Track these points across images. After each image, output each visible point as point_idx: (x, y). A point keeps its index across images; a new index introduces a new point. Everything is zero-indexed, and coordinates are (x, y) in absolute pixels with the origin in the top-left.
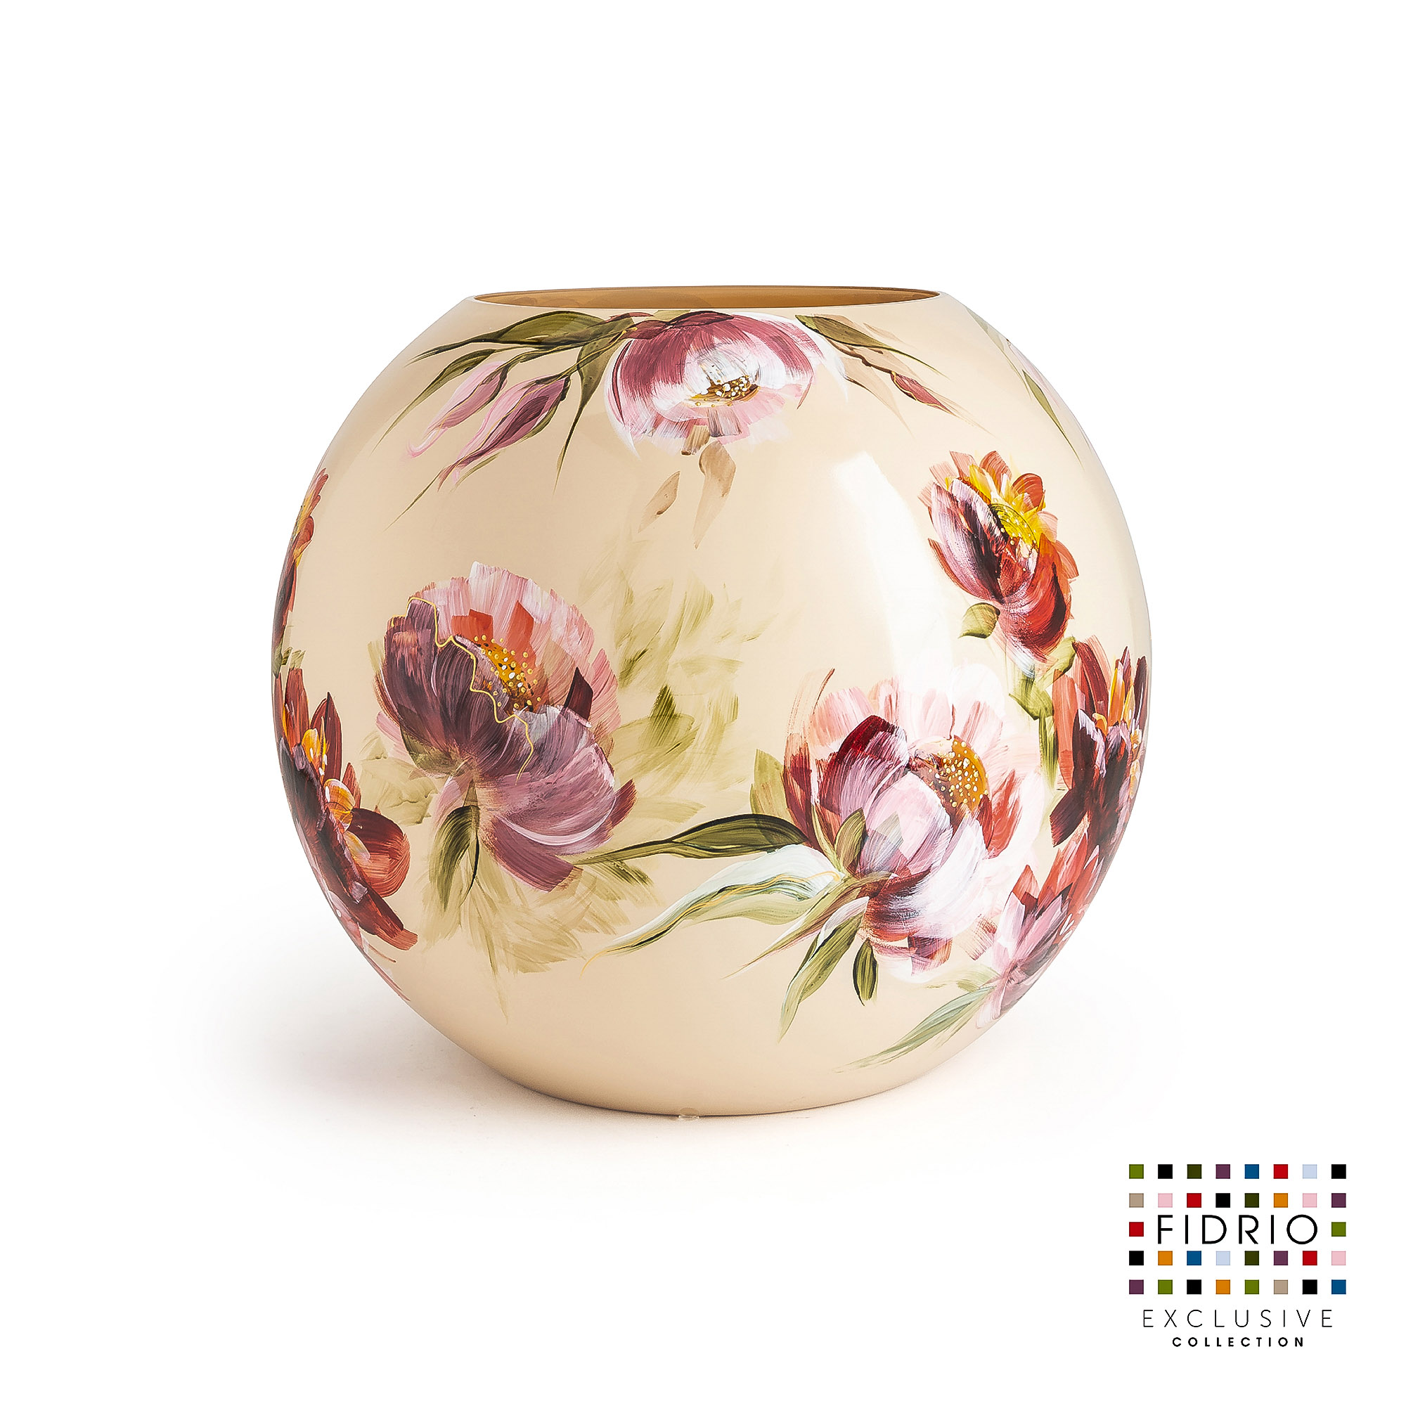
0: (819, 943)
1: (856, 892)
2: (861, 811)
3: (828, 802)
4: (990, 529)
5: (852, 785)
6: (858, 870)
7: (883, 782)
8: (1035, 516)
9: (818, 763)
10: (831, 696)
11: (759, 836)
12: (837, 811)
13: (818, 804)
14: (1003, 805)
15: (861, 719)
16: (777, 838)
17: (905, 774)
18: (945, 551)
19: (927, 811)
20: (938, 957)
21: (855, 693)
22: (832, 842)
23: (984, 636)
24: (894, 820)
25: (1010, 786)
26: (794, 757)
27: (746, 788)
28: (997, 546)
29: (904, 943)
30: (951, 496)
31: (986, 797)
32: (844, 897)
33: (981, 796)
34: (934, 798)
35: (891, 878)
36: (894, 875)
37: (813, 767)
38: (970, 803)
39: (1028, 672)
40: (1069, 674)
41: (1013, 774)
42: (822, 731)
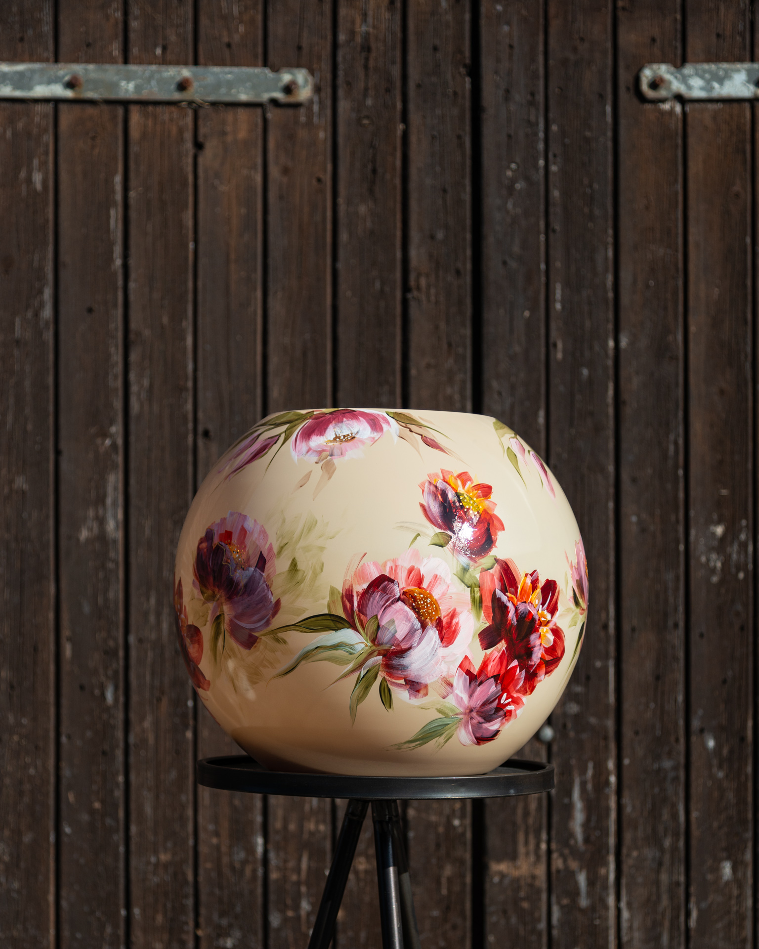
0: (362, 676)
1: (376, 653)
2: (376, 616)
3: (362, 609)
4: (454, 502)
5: (372, 603)
6: (376, 643)
7: (387, 604)
8: (483, 501)
9: (357, 593)
10: (364, 564)
11: (331, 624)
12: (365, 615)
13: (357, 611)
14: (450, 624)
15: (377, 575)
16: (339, 625)
17: (398, 601)
18: (427, 508)
19: (408, 619)
20: (422, 692)
21: (375, 564)
22: (364, 628)
23: (442, 546)
24: (392, 622)
25: (453, 615)
26: (346, 590)
27: (325, 602)
28: (456, 510)
29: (402, 682)
30: (436, 487)
31: (439, 618)
32: (370, 655)
33: (437, 617)
34: (412, 614)
35: (392, 648)
36: (393, 647)
37: (355, 594)
38: (431, 619)
39: (465, 565)
40: (491, 571)
41: (455, 610)
42: (359, 579)
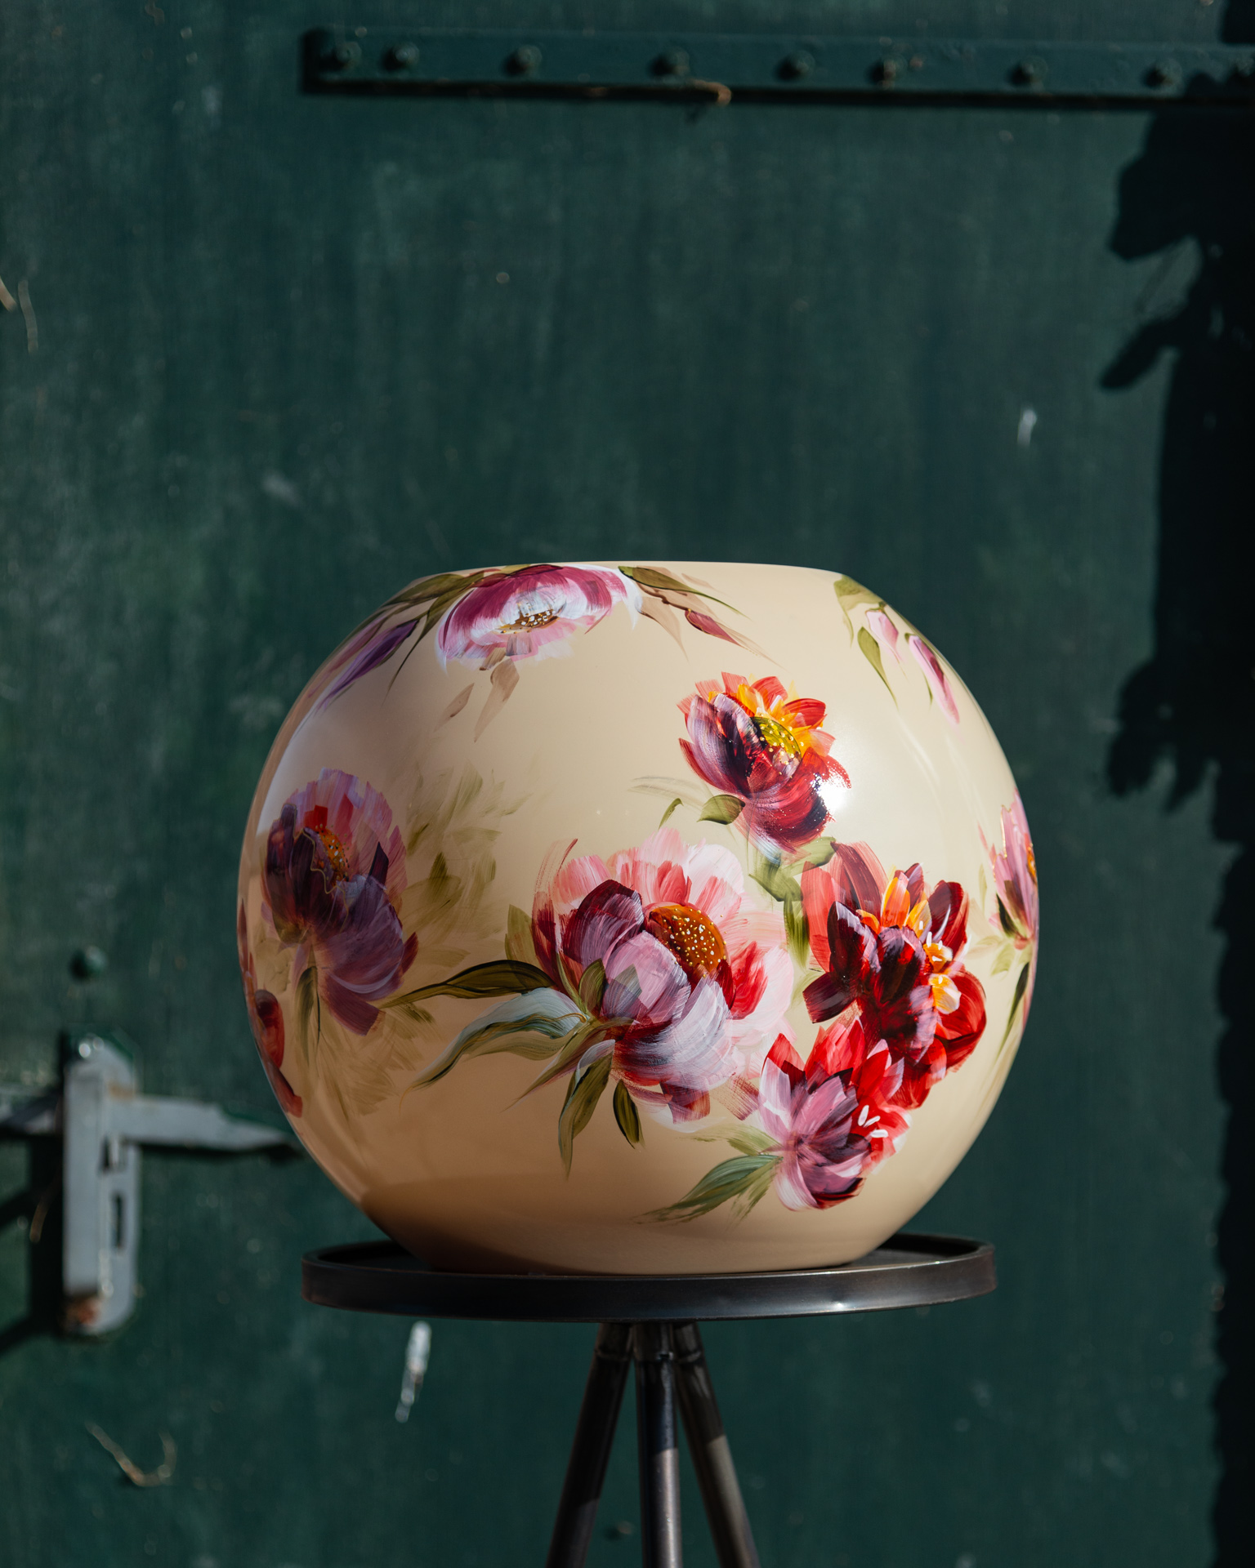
0: (578, 1080)
2: (600, 961)
3: (570, 950)
4: (748, 737)
5: (591, 938)
6: (602, 1014)
7: (620, 937)
8: (806, 732)
9: (561, 918)
10: (573, 862)
11: (512, 979)
12: (578, 960)
13: (562, 953)
14: (745, 972)
15: (599, 882)
16: (529, 982)
17: (640, 931)
18: (694, 750)
19: (663, 967)
20: (697, 1108)
21: (594, 861)
22: (576, 987)
23: (725, 823)
24: (631, 972)
25: (751, 956)
26: (541, 912)
27: (501, 937)
28: (752, 751)
29: (657, 1089)
30: (712, 708)
31: (724, 962)
32: (592, 1037)
33: (719, 961)
34: (669, 955)
35: (633, 1024)
36: (636, 1022)
37: (557, 921)
38: (707, 965)
39: (771, 858)
40: (825, 868)
41: (754, 946)
42: (564, 890)
